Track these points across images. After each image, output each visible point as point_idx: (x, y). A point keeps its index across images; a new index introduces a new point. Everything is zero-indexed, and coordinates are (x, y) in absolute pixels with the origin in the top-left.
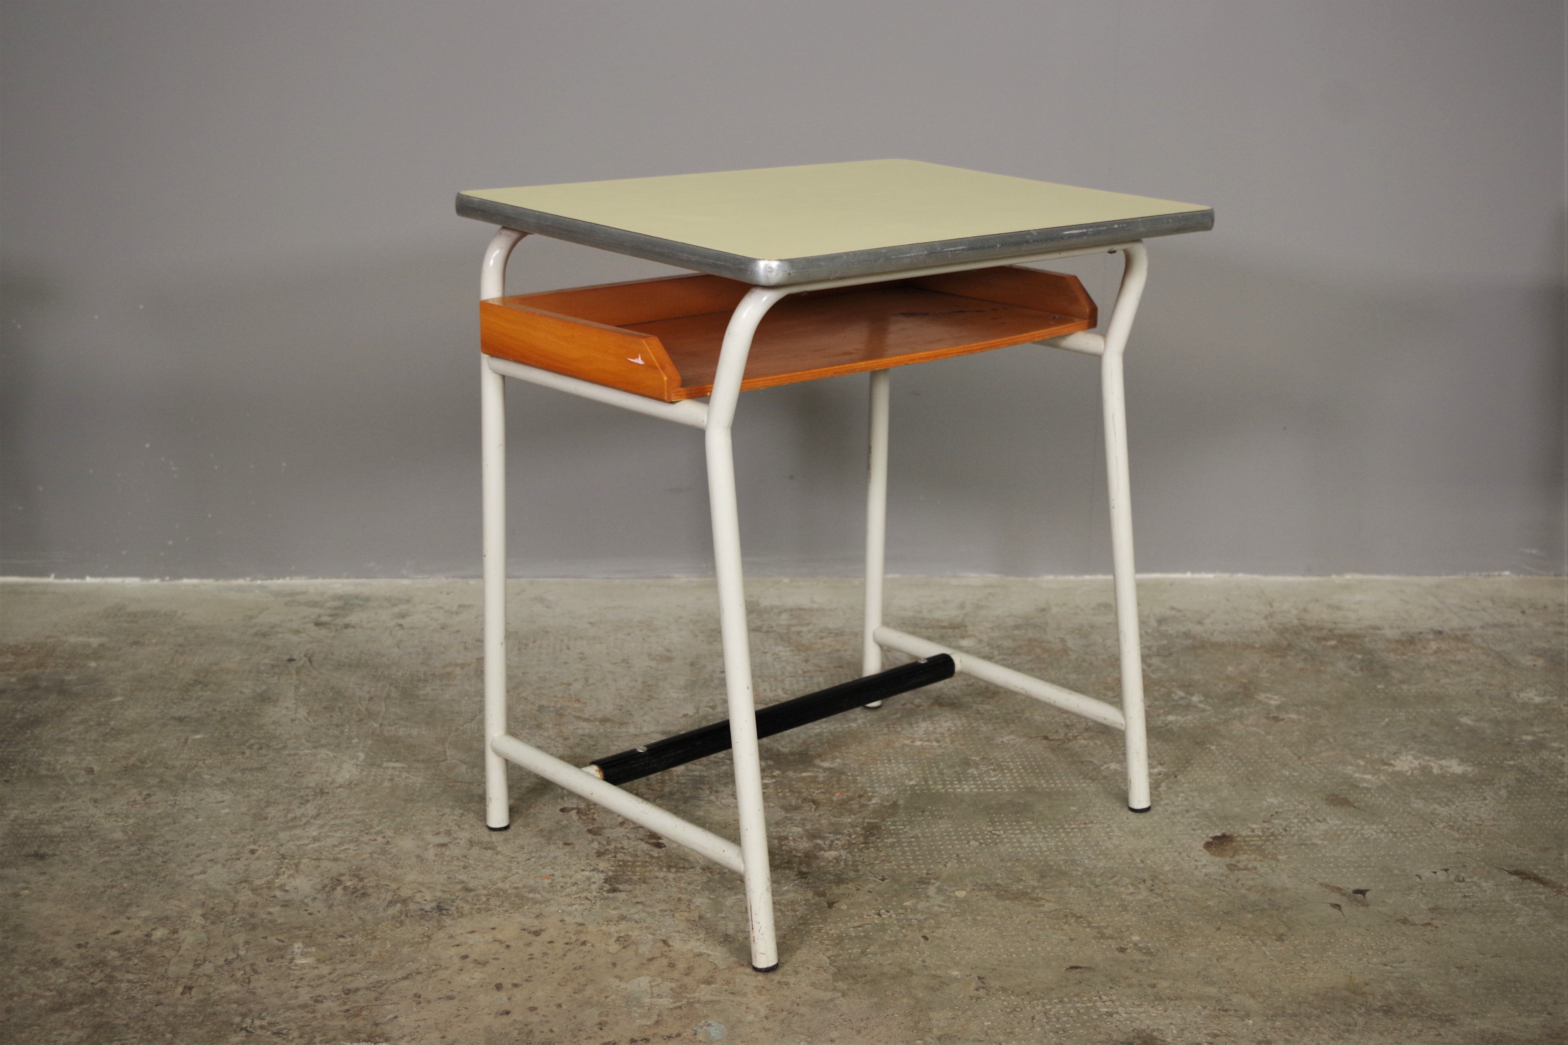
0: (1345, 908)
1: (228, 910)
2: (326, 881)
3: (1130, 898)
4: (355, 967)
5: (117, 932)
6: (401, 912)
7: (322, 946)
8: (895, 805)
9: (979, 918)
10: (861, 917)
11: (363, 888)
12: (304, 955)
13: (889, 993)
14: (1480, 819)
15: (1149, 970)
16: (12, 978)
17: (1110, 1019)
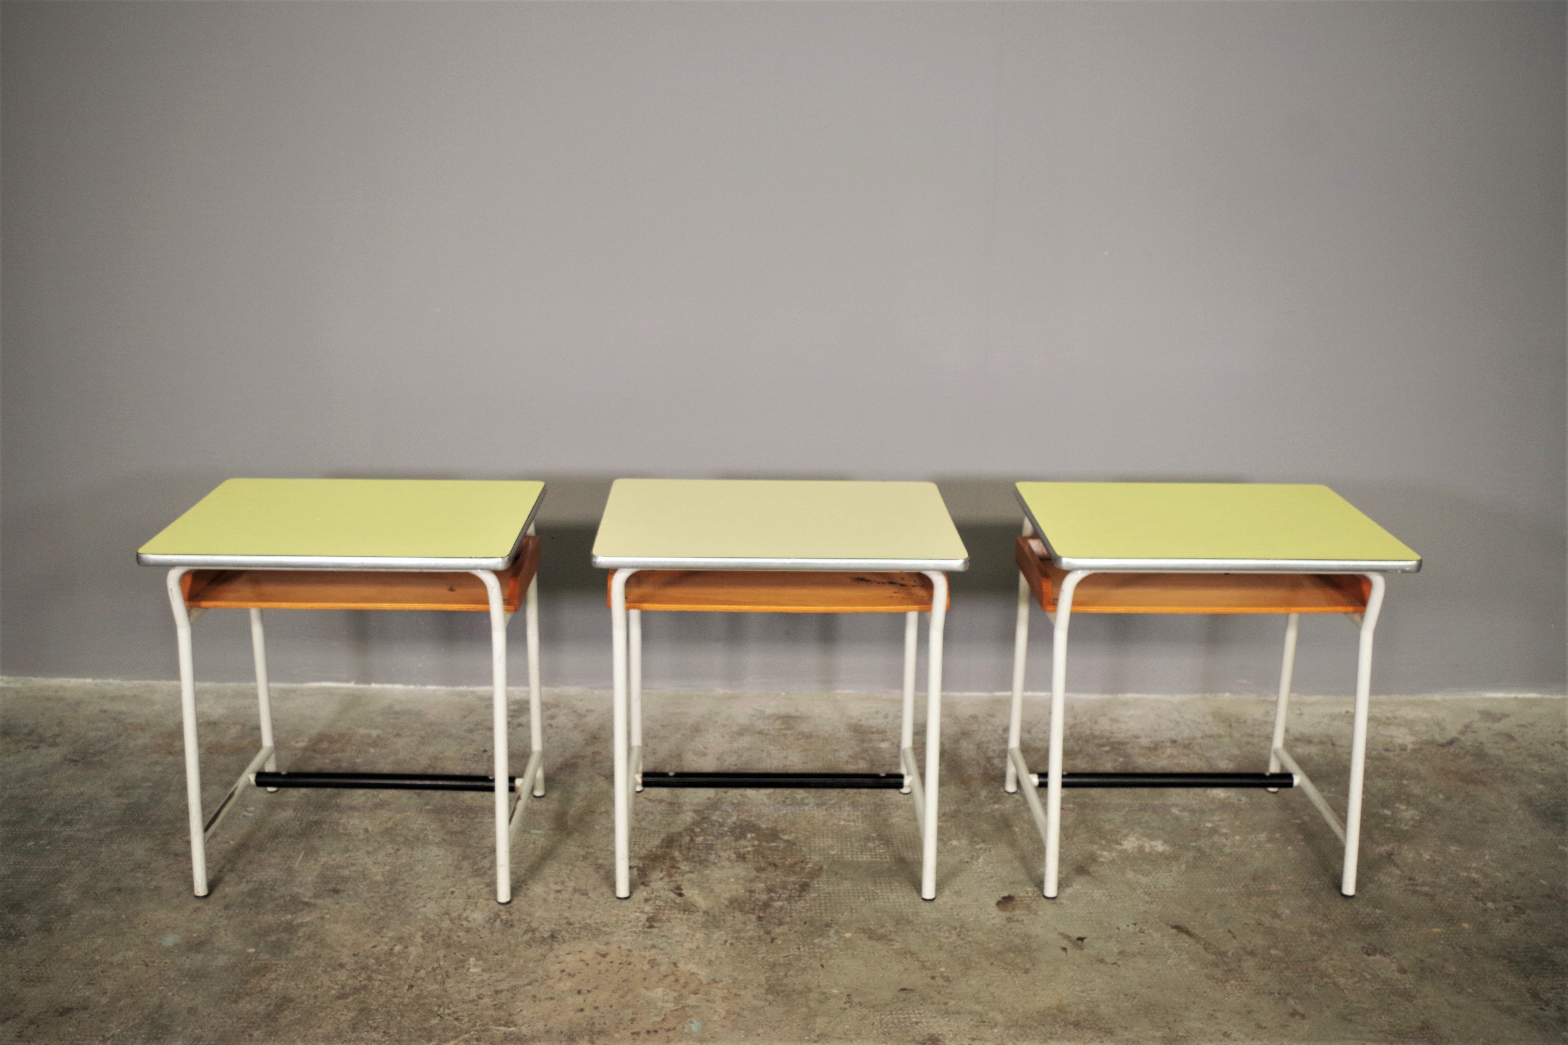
0: (1069, 950)
1: (436, 932)
2: (492, 915)
3: (945, 940)
4: (503, 975)
5: (374, 947)
6: (531, 938)
7: (485, 960)
8: (821, 869)
9: (855, 952)
10: (788, 950)
11: (512, 920)
12: (475, 966)
13: (795, 1004)
14: (1164, 886)
15: (946, 993)
16: (318, 975)
17: (917, 1026)
